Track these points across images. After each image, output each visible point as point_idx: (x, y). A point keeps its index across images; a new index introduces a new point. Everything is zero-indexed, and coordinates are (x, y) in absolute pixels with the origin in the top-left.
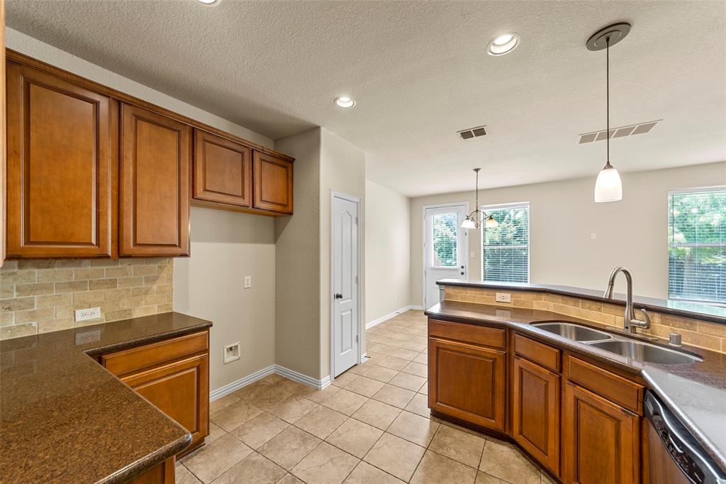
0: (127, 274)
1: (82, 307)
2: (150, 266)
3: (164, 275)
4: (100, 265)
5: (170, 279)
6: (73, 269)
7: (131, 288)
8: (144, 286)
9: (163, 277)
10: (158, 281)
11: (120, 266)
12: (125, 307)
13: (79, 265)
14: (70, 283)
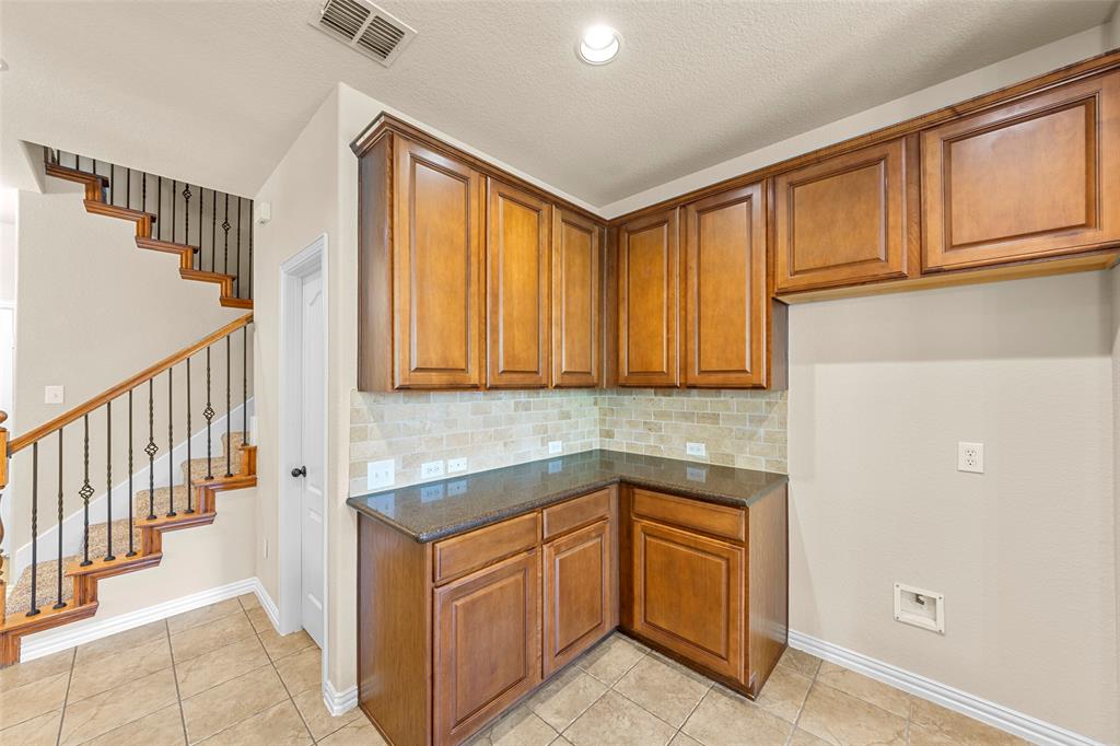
0: (728, 409)
1: (691, 441)
2: (755, 400)
3: (774, 415)
4: (705, 396)
5: (783, 424)
6: (685, 399)
7: (734, 428)
8: (748, 427)
9: (773, 418)
10: (765, 424)
11: (722, 399)
12: (728, 451)
13: (689, 395)
14: (684, 413)
